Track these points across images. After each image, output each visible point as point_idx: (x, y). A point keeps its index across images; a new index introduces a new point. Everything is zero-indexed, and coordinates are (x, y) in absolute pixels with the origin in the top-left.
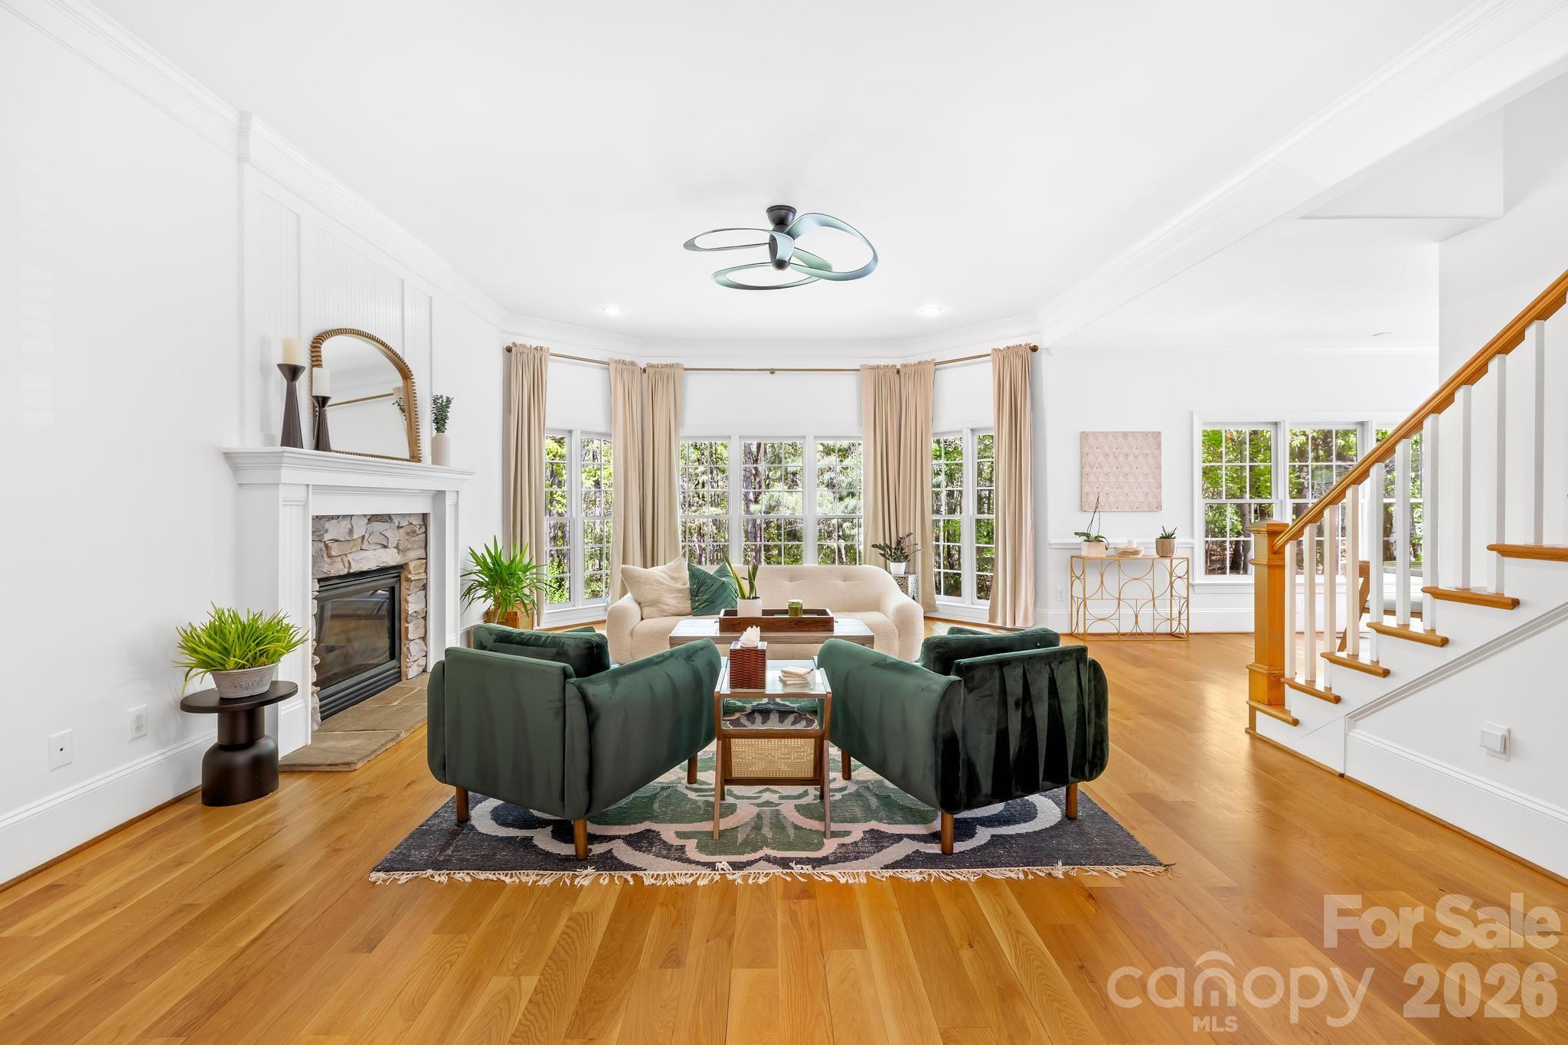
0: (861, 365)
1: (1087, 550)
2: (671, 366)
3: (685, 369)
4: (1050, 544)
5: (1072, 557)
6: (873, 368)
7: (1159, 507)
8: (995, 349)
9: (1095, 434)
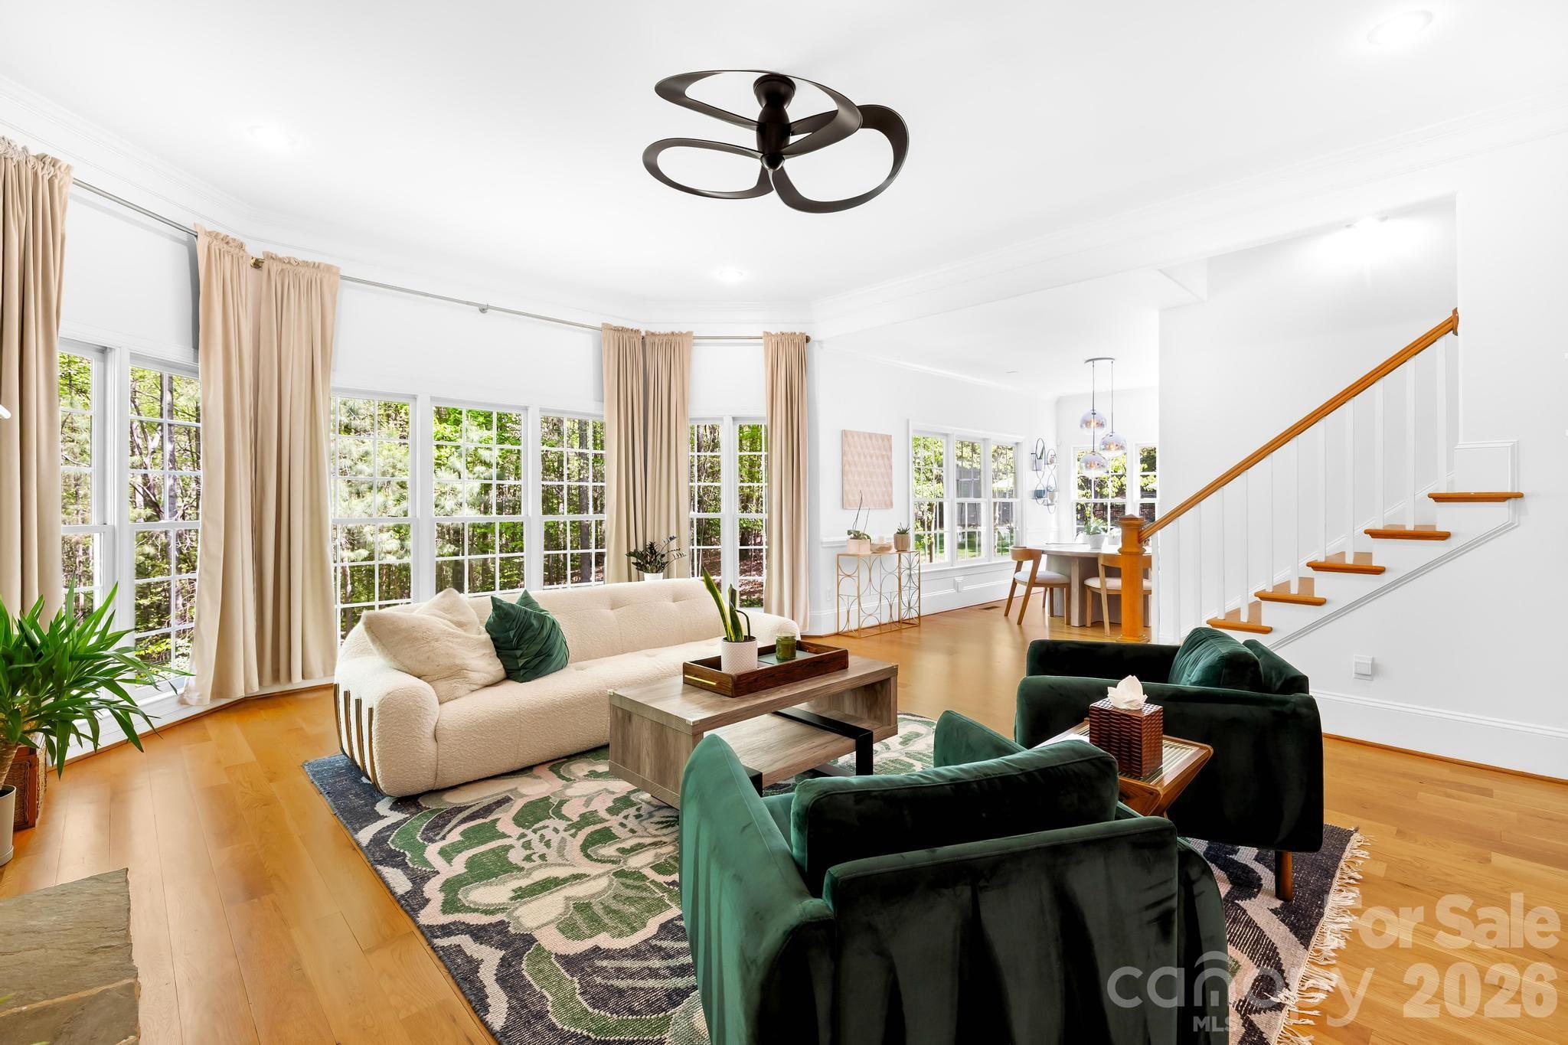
0: (603, 324)
1: (853, 547)
2: (316, 266)
3: (344, 278)
4: (822, 543)
5: (838, 555)
6: (617, 330)
7: (892, 505)
8: (767, 333)
9: (852, 433)
